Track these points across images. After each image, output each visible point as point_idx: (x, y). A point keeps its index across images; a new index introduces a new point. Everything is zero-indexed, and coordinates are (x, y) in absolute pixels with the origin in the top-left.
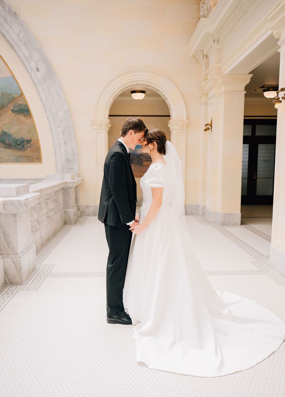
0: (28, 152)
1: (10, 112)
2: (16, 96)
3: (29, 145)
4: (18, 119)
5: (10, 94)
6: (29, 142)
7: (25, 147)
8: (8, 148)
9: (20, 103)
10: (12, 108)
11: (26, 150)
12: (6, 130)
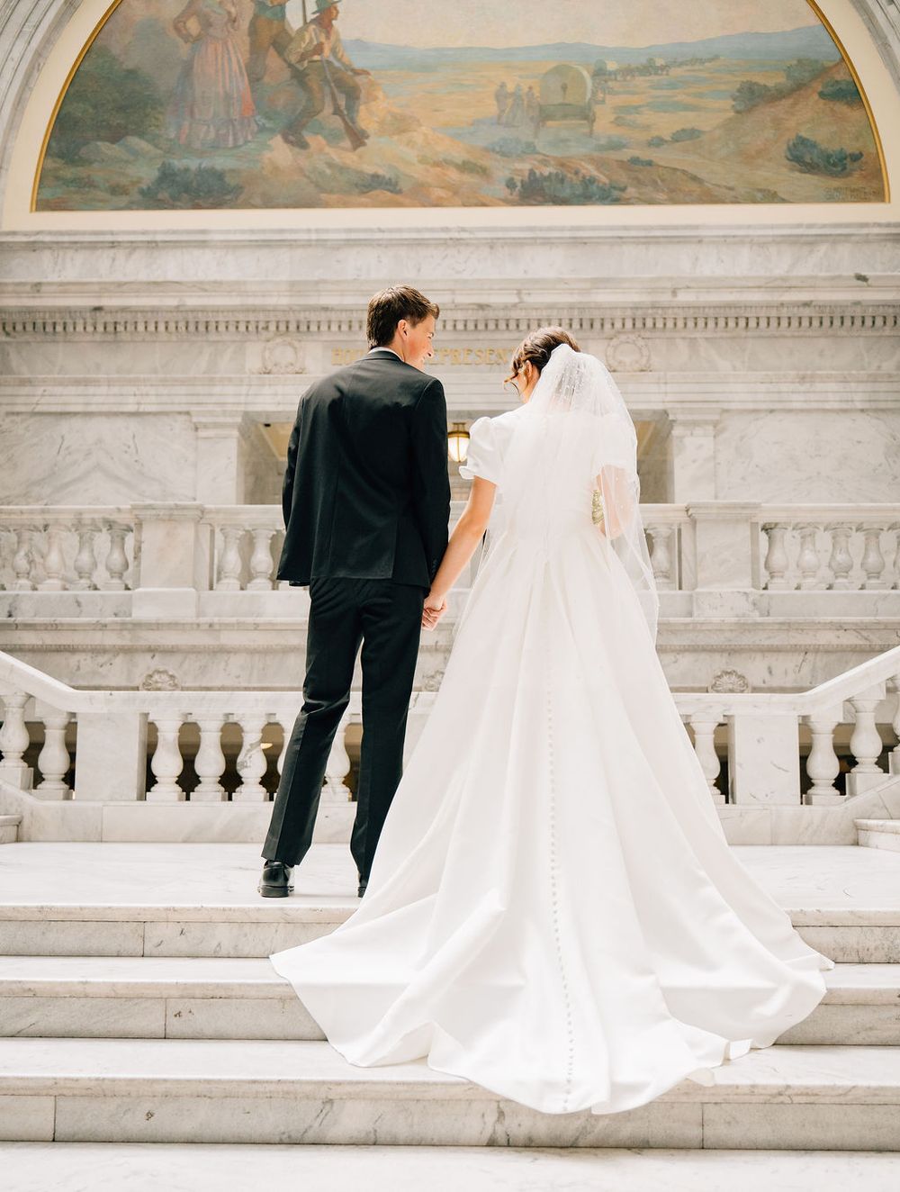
0: (855, 181)
1: (816, 97)
2: (827, 65)
3: (856, 164)
4: (832, 110)
5: (817, 61)
6: (856, 157)
7: (847, 171)
8: (809, 172)
9: (838, 77)
10: (820, 89)
11: (850, 174)
12: (803, 134)
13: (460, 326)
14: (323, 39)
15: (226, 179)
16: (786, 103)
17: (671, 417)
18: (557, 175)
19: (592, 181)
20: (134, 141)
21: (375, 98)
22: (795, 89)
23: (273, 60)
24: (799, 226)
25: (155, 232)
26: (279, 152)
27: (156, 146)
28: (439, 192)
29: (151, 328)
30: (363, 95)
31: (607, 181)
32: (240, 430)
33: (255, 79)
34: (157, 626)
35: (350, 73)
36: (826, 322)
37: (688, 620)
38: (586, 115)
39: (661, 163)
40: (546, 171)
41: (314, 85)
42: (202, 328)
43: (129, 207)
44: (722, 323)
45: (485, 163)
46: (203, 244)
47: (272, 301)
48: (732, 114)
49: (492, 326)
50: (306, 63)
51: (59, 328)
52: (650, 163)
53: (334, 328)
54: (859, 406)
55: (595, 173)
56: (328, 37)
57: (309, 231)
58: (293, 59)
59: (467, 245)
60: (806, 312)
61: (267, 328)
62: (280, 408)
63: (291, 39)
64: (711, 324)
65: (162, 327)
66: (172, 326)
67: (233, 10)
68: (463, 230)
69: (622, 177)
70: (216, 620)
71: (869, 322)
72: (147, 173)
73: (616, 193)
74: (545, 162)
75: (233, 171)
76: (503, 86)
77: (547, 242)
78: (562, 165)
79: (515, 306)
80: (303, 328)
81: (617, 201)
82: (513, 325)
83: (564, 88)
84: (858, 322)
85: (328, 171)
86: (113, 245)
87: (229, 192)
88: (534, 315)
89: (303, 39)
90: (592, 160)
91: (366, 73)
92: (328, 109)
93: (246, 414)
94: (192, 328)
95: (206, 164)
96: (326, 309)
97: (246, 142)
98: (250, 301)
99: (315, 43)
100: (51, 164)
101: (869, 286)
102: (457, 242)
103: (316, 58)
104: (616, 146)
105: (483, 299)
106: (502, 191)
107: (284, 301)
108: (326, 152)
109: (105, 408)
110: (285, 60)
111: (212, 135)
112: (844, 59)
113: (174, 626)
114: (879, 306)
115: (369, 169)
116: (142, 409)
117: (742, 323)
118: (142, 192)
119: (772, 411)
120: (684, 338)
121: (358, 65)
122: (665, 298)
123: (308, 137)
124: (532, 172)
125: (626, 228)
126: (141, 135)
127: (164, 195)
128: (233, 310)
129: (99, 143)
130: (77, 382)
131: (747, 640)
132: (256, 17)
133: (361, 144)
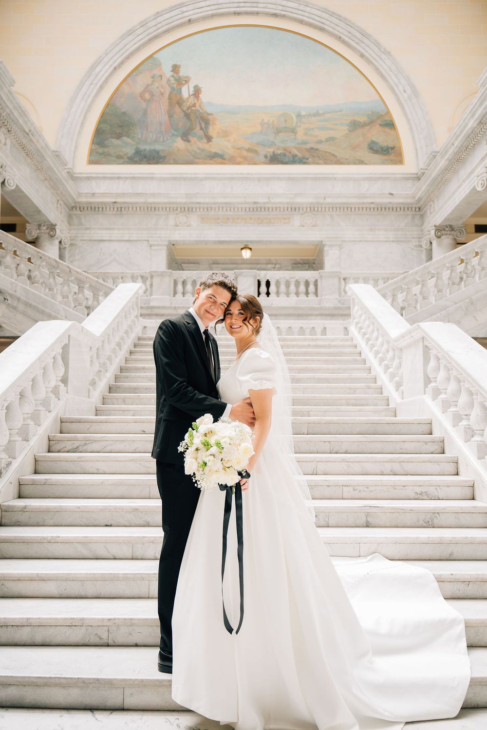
0: (392, 157)
1: (378, 126)
2: (383, 114)
3: (393, 151)
4: (384, 131)
5: (379, 113)
6: (393, 148)
8: (375, 153)
9: (386, 119)
10: (380, 123)
11: (390, 154)
12: (374, 139)
13: (248, 210)
14: (196, 101)
15: (160, 154)
16: (367, 128)
17: (324, 243)
18: (283, 153)
19: (296, 156)
20: (125, 139)
21: (216, 124)
22: (371, 123)
23: (177, 109)
24: (371, 174)
25: (134, 174)
26: (180, 144)
27: (134, 141)
28: (240, 159)
29: (135, 209)
30: (211, 123)
31: (301, 156)
32: (167, 247)
33: (170, 116)
34: (158, 308)
35: (206, 114)
36: (380, 209)
37: (319, 306)
38: (293, 131)
39: (322, 149)
40: (279, 152)
41: (193, 119)
42: (153, 209)
43: (123, 163)
44: (342, 209)
45: (257, 149)
46: (152, 178)
47: (179, 200)
48: (347, 132)
49: (259, 210)
50: (189, 111)
51: (100, 209)
52: (317, 150)
53: (202, 210)
54: (391, 239)
55: (297, 153)
56: (198, 101)
57: (191, 174)
58: (185, 109)
59: (250, 179)
60: (372, 206)
61: (177, 210)
62: (182, 239)
63: (184, 102)
64: (338, 209)
65: (138, 209)
66: (142, 209)
67: (162, 90)
68: (249, 174)
69: (307, 155)
70: (176, 306)
71: (395, 210)
72: (130, 151)
73: (304, 160)
74: (278, 149)
75: (162, 150)
76: (263, 120)
77: (279, 179)
78: (285, 150)
79: (267, 203)
80: (190, 210)
81: (305, 163)
82: (267, 210)
83: (286, 121)
84: (391, 209)
85: (198, 151)
86: (119, 178)
87: (161, 158)
88: (274, 206)
89: (188, 101)
90: (296, 148)
91: (211, 114)
92: (198, 128)
93: (169, 241)
94: (149, 209)
95: (152, 148)
96: (199, 203)
97: (167, 140)
98: (172, 200)
99: (193, 103)
100: (94, 147)
101: (394, 197)
102: (247, 179)
103: (193, 108)
104: (305, 143)
105: (256, 201)
106: (262, 159)
107: (184, 200)
108: (197, 144)
109: (117, 239)
110: (182, 109)
111: (154, 137)
112: (388, 112)
113: (164, 308)
114: (398, 204)
115: (213, 150)
116: (131, 239)
117: (349, 209)
118: (128, 158)
119: (360, 241)
120: (328, 215)
121: (209, 112)
122: (321, 201)
123: (191, 138)
124: (274, 152)
125: (308, 174)
126: (128, 137)
127: (136, 159)
128: (165, 203)
129: (112, 139)
130: (107, 229)
131: (336, 312)
132: (171, 93)
133: (211, 141)
